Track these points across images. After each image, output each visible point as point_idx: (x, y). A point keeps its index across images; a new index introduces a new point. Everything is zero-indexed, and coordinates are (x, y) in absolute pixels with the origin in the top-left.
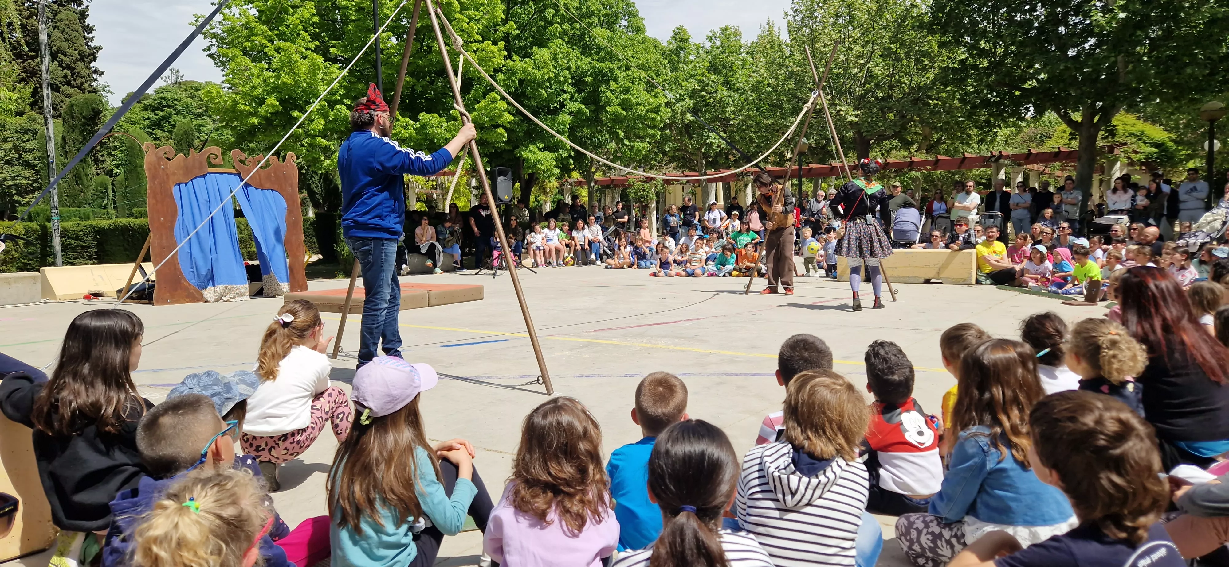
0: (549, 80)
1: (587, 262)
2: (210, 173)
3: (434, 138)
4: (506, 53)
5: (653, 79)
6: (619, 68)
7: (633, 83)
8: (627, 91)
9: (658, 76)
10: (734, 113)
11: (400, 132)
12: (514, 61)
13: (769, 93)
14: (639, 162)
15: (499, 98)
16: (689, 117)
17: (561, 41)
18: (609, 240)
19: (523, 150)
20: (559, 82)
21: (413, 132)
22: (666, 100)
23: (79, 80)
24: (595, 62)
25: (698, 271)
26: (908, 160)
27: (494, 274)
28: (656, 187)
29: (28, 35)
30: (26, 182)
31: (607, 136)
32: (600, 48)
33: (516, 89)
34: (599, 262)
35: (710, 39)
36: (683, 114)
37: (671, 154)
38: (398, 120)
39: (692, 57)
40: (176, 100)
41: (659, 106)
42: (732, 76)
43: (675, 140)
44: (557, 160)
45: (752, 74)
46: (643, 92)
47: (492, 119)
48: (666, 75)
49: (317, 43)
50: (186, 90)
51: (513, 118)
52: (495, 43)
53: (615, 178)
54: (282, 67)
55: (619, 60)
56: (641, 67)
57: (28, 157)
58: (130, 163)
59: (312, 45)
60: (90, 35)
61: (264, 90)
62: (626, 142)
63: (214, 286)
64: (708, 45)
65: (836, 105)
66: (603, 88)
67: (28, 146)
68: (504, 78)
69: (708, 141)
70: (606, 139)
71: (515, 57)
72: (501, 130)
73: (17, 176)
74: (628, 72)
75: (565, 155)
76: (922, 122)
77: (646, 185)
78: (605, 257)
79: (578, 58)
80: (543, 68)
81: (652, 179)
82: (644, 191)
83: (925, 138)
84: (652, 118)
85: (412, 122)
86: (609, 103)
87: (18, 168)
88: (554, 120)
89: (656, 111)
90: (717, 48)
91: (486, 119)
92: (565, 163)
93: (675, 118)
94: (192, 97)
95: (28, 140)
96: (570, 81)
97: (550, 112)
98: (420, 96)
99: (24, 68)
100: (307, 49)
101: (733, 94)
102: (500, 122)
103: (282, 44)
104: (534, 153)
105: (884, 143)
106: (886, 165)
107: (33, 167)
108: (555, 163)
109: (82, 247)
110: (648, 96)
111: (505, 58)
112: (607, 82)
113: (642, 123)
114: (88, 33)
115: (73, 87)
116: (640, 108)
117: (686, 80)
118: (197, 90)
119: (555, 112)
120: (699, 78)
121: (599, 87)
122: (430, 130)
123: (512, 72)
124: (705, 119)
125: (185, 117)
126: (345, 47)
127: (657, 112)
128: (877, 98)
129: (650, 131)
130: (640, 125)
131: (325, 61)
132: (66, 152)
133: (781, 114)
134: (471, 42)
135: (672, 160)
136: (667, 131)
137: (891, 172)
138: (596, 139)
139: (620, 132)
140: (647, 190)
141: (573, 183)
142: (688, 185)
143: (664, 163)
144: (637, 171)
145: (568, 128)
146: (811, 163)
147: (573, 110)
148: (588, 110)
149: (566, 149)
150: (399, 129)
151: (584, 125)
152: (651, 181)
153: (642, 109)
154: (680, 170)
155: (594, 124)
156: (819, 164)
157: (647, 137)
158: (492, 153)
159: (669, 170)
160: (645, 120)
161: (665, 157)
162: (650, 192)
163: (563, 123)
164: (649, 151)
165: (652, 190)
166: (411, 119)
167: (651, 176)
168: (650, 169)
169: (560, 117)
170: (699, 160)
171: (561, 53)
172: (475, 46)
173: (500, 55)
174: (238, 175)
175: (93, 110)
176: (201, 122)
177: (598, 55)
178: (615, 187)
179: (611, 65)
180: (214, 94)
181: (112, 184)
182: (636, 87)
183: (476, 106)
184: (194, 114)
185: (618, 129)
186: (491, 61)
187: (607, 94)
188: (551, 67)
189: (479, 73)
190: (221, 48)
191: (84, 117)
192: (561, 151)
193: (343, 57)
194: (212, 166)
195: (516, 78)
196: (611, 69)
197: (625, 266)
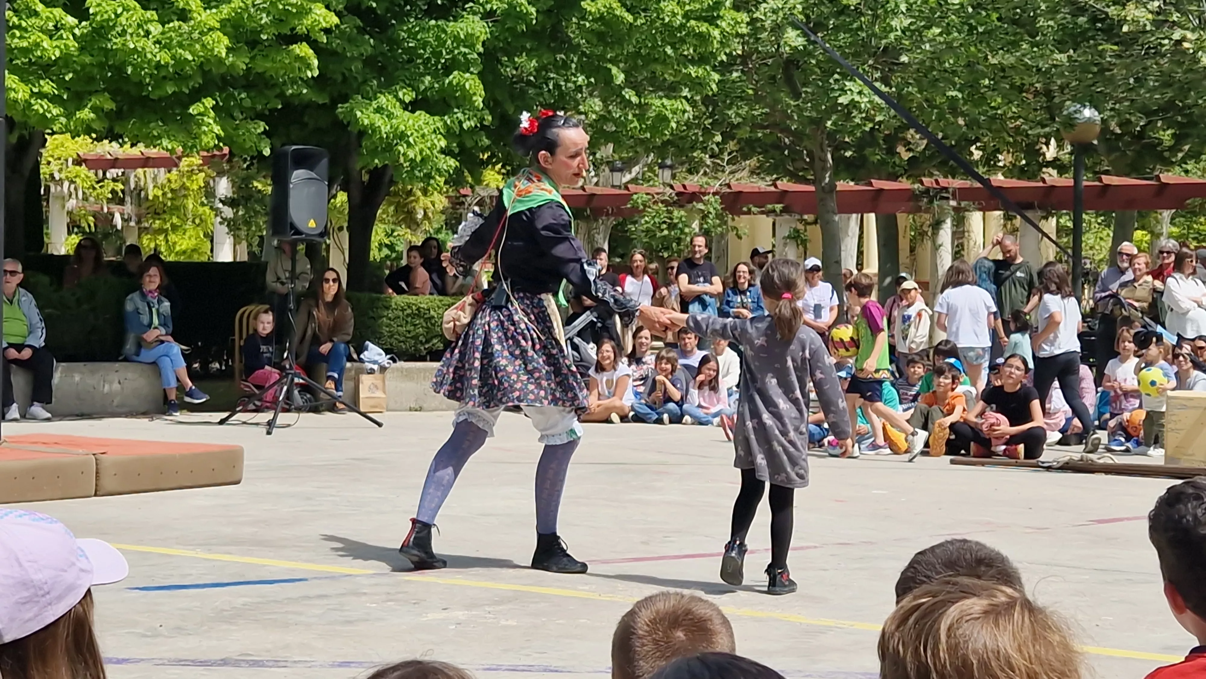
3: (125, 63)
14: (661, 150)
16: (794, 39)
19: (361, 107)
21: (73, 46)
27: (270, 425)
31: (581, 80)
36: (778, 29)
37: (744, 135)
38: (35, 13)
43: (756, 98)
44: (449, 134)
47: (280, 20)
51: (336, 20)
53: (599, 191)
62: (630, 95)
70: (579, 89)
72: (301, 50)
75: (471, 122)
77: (678, 213)
81: (695, 197)
82: (672, 226)
84: (700, 34)
85: (70, 19)
88: (443, 30)
89: (711, 15)
91: (266, 19)
92: (469, 144)
93: (757, 39)
102: (301, 27)
104: (390, 116)
108: (443, 143)
113: (674, 48)
119: (449, 11)
127: (711, 20)
129: (693, 70)
130: (668, 53)
135: (747, 149)
136: (737, 74)
138: (551, 87)
139: (614, 70)
140: (680, 225)
141: (488, 201)
142: (786, 217)
143: (726, 158)
144: (657, 176)
145: (479, 54)
146: (1107, 173)
147: (495, 8)
148: (533, 10)
149: (473, 107)
150: (35, 36)
151: (523, 49)
152: (690, 202)
153: (673, 12)
154: (768, 179)
155: (549, 46)
156: (1127, 175)
157: (686, 85)
158: (273, 111)
159: (738, 175)
160: (683, 41)
161: (731, 143)
162: (687, 230)
163: (469, 41)
164: (688, 124)
165: (694, 226)
166: (67, 9)
167: (690, 190)
168: (690, 172)
169: (462, 25)
170: (817, 152)
178: (597, 214)
185: (611, 61)
192: (459, 113)
197: (615, 417)
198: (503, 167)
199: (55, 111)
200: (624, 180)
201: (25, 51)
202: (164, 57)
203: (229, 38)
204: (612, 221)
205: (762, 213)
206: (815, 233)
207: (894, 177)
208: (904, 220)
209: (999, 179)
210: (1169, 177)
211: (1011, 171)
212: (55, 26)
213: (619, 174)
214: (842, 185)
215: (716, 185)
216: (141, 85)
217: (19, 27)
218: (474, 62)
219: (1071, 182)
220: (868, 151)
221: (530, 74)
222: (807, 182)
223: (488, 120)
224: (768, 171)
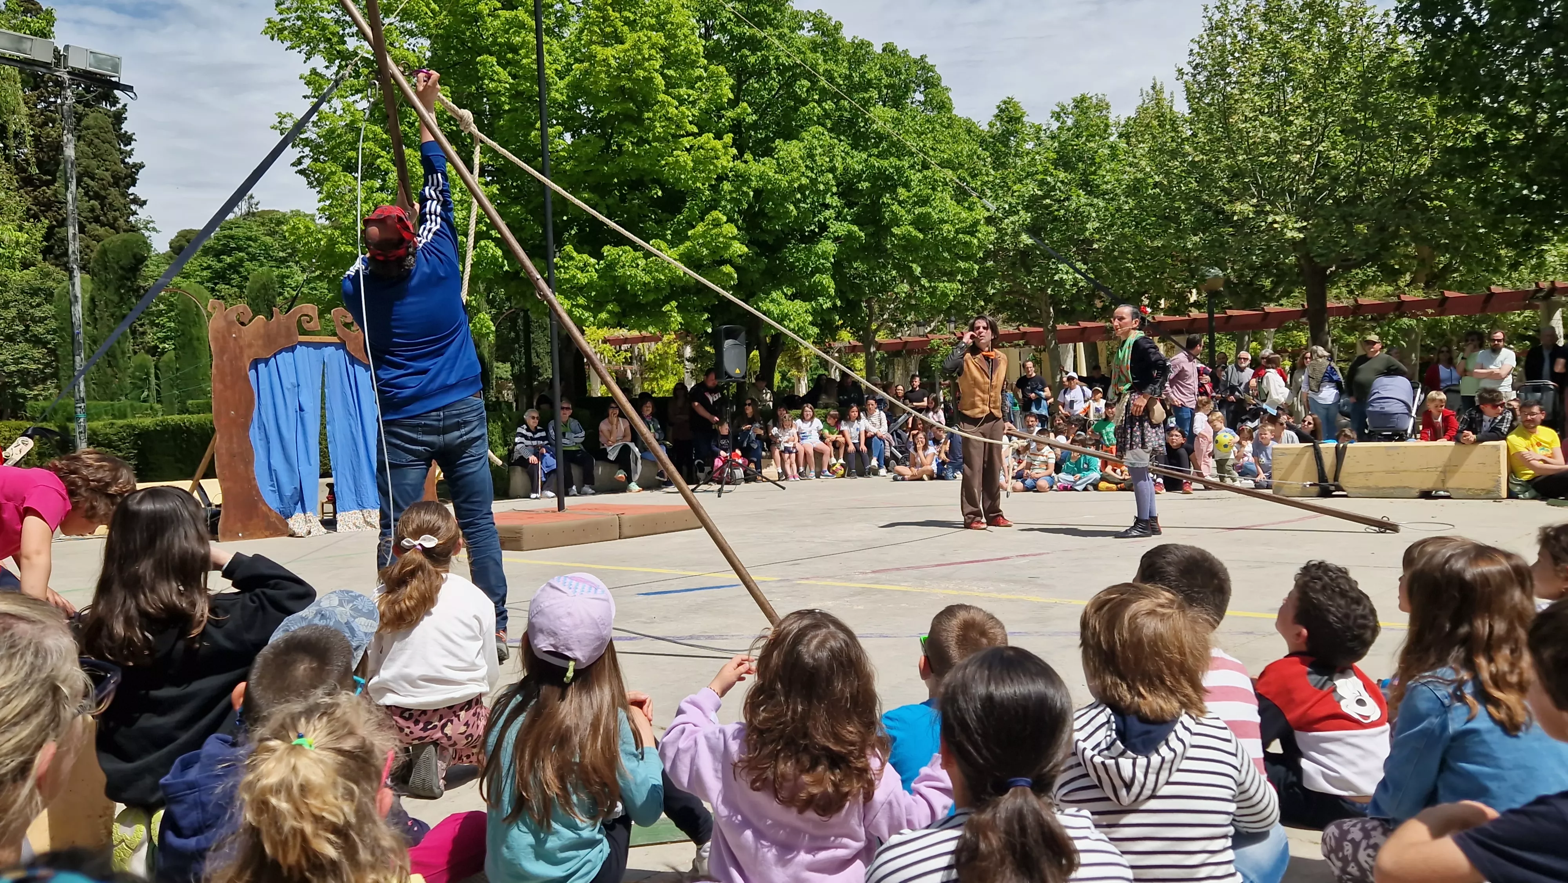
0: (801, 189)
1: (863, 472)
2: (302, 344)
3: (626, 284)
4: (734, 151)
5: (964, 180)
6: (912, 167)
7: (934, 189)
8: (924, 201)
9: (974, 176)
10: (1098, 230)
11: (574, 277)
12: (746, 162)
13: (1154, 197)
14: (947, 313)
15: (725, 218)
16: (1026, 239)
17: (821, 129)
18: (899, 436)
19: (762, 300)
20: (818, 192)
21: (595, 276)
22: (987, 214)
23: (111, 215)
24: (872, 160)
25: (1043, 483)
26: (1395, 299)
27: (720, 491)
29: (41, 150)
30: (35, 367)
31: (894, 273)
32: (881, 137)
33: (751, 206)
34: (883, 471)
35: (1057, 116)
36: (1016, 234)
37: (998, 299)
38: (572, 258)
39: (1029, 146)
40: (249, 239)
41: (976, 223)
42: (1094, 173)
43: (1004, 277)
44: (814, 312)
45: (1128, 169)
46: (950, 204)
47: (713, 252)
48: (987, 175)
50: (263, 224)
51: (746, 249)
52: (719, 136)
53: (910, 339)
55: (912, 154)
56: (943, 164)
57: (38, 330)
58: (183, 334)
60: (128, 148)
62: (924, 282)
63: (304, 512)
64: (1055, 125)
65: (1267, 213)
66: (886, 198)
67: (38, 314)
68: (730, 188)
69: (1056, 278)
70: (894, 279)
71: (748, 156)
72: (728, 269)
73: (23, 358)
74: (925, 172)
75: (828, 305)
76: (1416, 237)
78: (893, 463)
79: (847, 153)
80: (791, 170)
83: (1422, 262)
84: (966, 242)
85: (593, 261)
86: (896, 221)
87: (24, 346)
88: (810, 250)
89: (972, 230)
90: (1069, 130)
91: (705, 252)
92: (827, 317)
93: (1004, 241)
94: (272, 234)
95: (39, 305)
96: (835, 189)
97: (804, 239)
99: (35, 198)
101: (1095, 201)
102: (726, 256)
104: (779, 304)
105: (1354, 271)
106: (1358, 309)
107: (45, 344)
108: (811, 319)
110: (958, 209)
111: (735, 158)
112: (893, 190)
113: (950, 252)
114: (126, 145)
115: (103, 225)
116: (946, 227)
117: (1020, 181)
118: (279, 223)
119: (812, 239)
120: (1040, 177)
121: (881, 197)
122: (620, 272)
123: (742, 179)
124: (1052, 242)
125: (262, 265)
127: (972, 234)
128: (1337, 202)
129: (962, 265)
130: (946, 255)
132: (96, 319)
133: (1177, 230)
134: (683, 136)
135: (1000, 307)
136: (990, 263)
137: (1365, 319)
138: (877, 279)
139: (914, 266)
141: (842, 349)
142: (1027, 348)
144: (946, 327)
145: (832, 264)
146: (1230, 308)
147: (840, 235)
148: (863, 234)
149: (829, 296)
150: (573, 272)
151: (858, 258)
153: (948, 229)
154: (1014, 325)
155: (873, 255)
156: (1243, 309)
157: (958, 274)
158: (714, 306)
160: (955, 246)
161: (989, 304)
163: (825, 256)
164: (961, 296)
166: (591, 255)
169: (820, 247)
170: (1044, 308)
171: (820, 146)
172: (688, 142)
173: (726, 154)
174: (342, 345)
175: (135, 256)
176: (285, 271)
177: (878, 147)
178: (910, 353)
179: (898, 163)
180: (303, 230)
181: (156, 367)
182: (940, 195)
183: (690, 233)
184: (276, 260)
185: (912, 262)
186: (713, 164)
187: (894, 207)
188: (803, 169)
189: (694, 183)
190: (316, 160)
191: (122, 268)
192: (821, 300)
193: (493, 166)
194: (304, 332)
195: (749, 187)
196: (898, 169)
197: (925, 477)
198: (851, 329)
199: (587, 315)
200: (926, 332)
201: (568, 281)
202: (647, 279)
204: (921, 357)
205: (1012, 346)
206: (1045, 356)
207: (1093, 319)
208: (1101, 346)
209: (1161, 316)
210: (1271, 308)
211: (1168, 311)
213: (922, 328)
214: (1060, 327)
216: (635, 295)
217: (563, 267)
218: (827, 270)
219: (1206, 316)
220: (1075, 304)
222: (1040, 325)
223: (839, 303)
224: (1014, 321)
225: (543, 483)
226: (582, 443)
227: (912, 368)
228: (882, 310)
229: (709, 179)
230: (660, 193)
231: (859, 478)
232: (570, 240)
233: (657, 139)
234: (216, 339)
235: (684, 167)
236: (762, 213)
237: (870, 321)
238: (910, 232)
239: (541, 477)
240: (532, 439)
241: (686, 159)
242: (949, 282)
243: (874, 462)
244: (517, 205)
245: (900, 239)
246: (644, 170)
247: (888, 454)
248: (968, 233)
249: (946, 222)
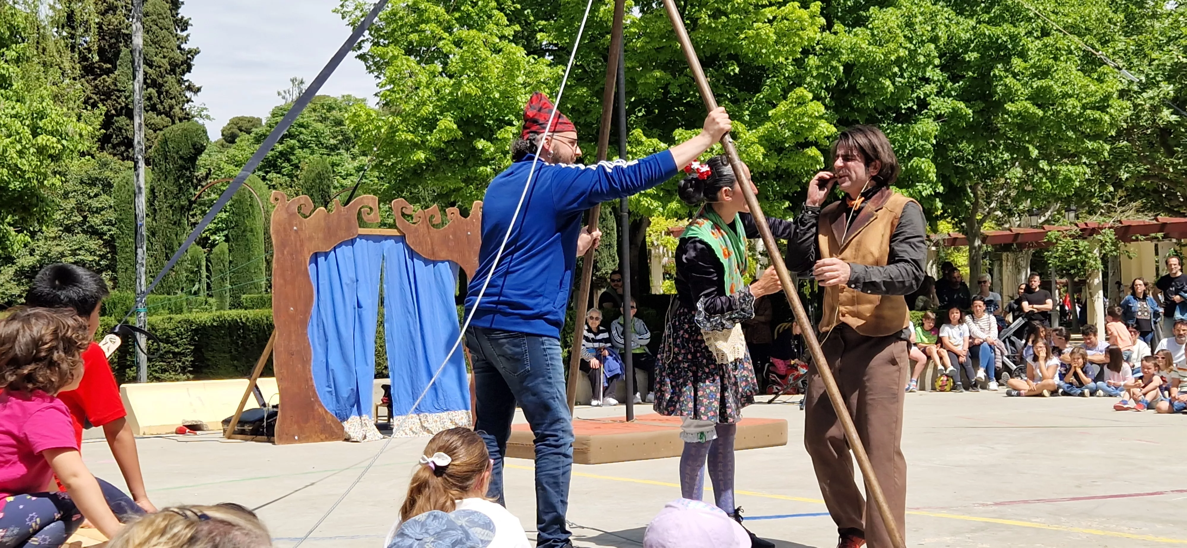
0: (898, 62)
1: (970, 385)
2: (361, 237)
4: (823, 21)
5: (1093, 47)
6: (1029, 33)
8: (1044, 73)
9: (1104, 43)
12: (835, 33)
14: (1067, 201)
15: (810, 96)
16: (1167, 115)
18: (1012, 343)
20: (917, 65)
22: (1120, 87)
23: (167, 102)
24: (982, 27)
28: (1103, 246)
29: (103, 39)
30: (91, 258)
31: (1006, 156)
33: (840, 82)
34: (993, 385)
36: (1155, 109)
37: (1131, 185)
38: (640, 142)
41: (1107, 97)
43: (1140, 159)
46: (1076, 75)
47: (797, 134)
49: (517, 28)
50: (314, 110)
51: (834, 130)
52: (805, 5)
53: (1022, 231)
54: (464, 69)
55: (1029, 20)
57: (95, 220)
58: (237, 226)
59: (509, 32)
60: (185, 34)
61: (436, 107)
62: (1043, 164)
63: (360, 414)
66: (999, 70)
67: (95, 204)
68: (818, 62)
70: (1005, 162)
71: (838, 26)
72: (813, 151)
73: (80, 249)
74: (1045, 40)
75: (928, 191)
77: (1082, 243)
78: (1005, 374)
79: (952, 20)
80: (888, 42)
81: (1094, 231)
82: (1078, 253)
84: (1095, 120)
86: (1010, 96)
87: (81, 237)
88: (907, 131)
89: (1102, 105)
91: (788, 134)
93: (1139, 118)
94: (323, 120)
95: (96, 195)
96: (937, 62)
97: (900, 118)
98: (678, 101)
99: (96, 87)
100: (502, 37)
102: (811, 138)
103: (464, 33)
107: (100, 235)
109: (174, 353)
110: (1086, 81)
111: (823, 29)
112: (1006, 60)
113: (1075, 130)
114: (182, 30)
115: (159, 113)
116: (1071, 102)
117: (1160, 48)
118: (330, 109)
119: (910, 117)
121: (992, 68)
123: (831, 52)
125: (312, 153)
126: (559, 29)
127: (1103, 109)
129: (1090, 145)
130: (1070, 134)
131: (528, 55)
132: (155, 210)
135: (1133, 194)
136: (1124, 143)
138: (985, 162)
139: (1031, 148)
140: (1084, 252)
141: (941, 242)
142: (1167, 241)
143: (1117, 202)
144: (1064, 217)
145: (933, 145)
147: (943, 112)
148: (970, 111)
149: (930, 181)
151: (963, 138)
152: (1091, 235)
153: (1073, 104)
154: (1150, 215)
155: (982, 135)
157: (1085, 154)
159: (1127, 214)
160: (1081, 123)
161: (1120, 191)
162: (1090, 255)
163: (925, 136)
164: (1088, 180)
165: (1095, 251)
166: (661, 138)
167: (1091, 226)
168: (1090, 213)
169: (919, 126)
171: (922, 14)
172: (771, 12)
173: (812, 24)
174: (402, 238)
175: (194, 145)
176: (335, 159)
177: (988, 13)
178: (1021, 247)
179: (1013, 29)
180: (364, 117)
181: (208, 260)
182: (1063, 65)
183: (770, 113)
184: (326, 148)
185: (1028, 142)
186: (799, 35)
187: (1008, 81)
188: (902, 40)
189: (776, 57)
190: (376, 44)
191: (181, 158)
192: (919, 186)
193: (556, 45)
194: (362, 223)
195: (839, 61)
196: (1013, 38)
197: (1046, 392)
198: (952, 219)
199: (655, 204)
200: (1040, 221)
203: (765, 148)
204: (1032, 251)
205: (1146, 240)
212: (654, 150)
213: (1036, 217)
215: (1110, 222)
217: (631, 152)
218: (929, 150)
221: (969, 154)
222: (1181, 215)
223: (941, 189)
224: (1150, 209)
225: (606, 389)
226: (647, 345)
227: (1023, 263)
228: (988, 198)
229: (793, 52)
230: (737, 70)
231: (965, 392)
232: (638, 123)
233: (735, 10)
234: (277, 232)
235: (766, 40)
236: (853, 89)
237: (975, 211)
238: (1027, 110)
239: (603, 382)
240: (594, 341)
241: (768, 32)
242: (1073, 165)
243: (981, 374)
244: (583, 86)
245: (1015, 117)
246: (721, 45)
247: (999, 365)
248: (1098, 109)
249: (1071, 96)
